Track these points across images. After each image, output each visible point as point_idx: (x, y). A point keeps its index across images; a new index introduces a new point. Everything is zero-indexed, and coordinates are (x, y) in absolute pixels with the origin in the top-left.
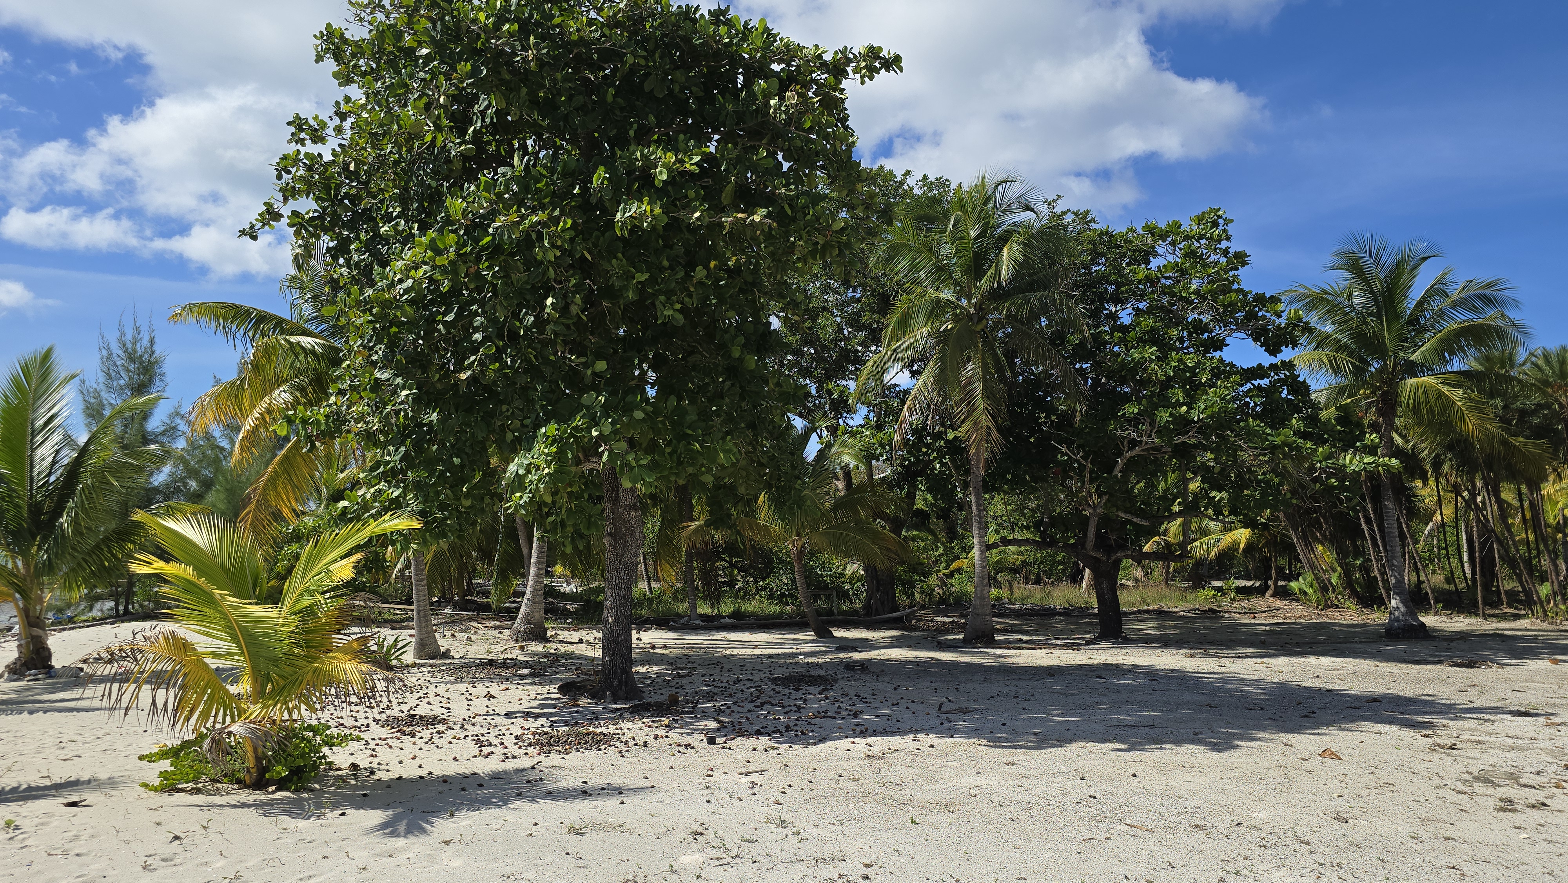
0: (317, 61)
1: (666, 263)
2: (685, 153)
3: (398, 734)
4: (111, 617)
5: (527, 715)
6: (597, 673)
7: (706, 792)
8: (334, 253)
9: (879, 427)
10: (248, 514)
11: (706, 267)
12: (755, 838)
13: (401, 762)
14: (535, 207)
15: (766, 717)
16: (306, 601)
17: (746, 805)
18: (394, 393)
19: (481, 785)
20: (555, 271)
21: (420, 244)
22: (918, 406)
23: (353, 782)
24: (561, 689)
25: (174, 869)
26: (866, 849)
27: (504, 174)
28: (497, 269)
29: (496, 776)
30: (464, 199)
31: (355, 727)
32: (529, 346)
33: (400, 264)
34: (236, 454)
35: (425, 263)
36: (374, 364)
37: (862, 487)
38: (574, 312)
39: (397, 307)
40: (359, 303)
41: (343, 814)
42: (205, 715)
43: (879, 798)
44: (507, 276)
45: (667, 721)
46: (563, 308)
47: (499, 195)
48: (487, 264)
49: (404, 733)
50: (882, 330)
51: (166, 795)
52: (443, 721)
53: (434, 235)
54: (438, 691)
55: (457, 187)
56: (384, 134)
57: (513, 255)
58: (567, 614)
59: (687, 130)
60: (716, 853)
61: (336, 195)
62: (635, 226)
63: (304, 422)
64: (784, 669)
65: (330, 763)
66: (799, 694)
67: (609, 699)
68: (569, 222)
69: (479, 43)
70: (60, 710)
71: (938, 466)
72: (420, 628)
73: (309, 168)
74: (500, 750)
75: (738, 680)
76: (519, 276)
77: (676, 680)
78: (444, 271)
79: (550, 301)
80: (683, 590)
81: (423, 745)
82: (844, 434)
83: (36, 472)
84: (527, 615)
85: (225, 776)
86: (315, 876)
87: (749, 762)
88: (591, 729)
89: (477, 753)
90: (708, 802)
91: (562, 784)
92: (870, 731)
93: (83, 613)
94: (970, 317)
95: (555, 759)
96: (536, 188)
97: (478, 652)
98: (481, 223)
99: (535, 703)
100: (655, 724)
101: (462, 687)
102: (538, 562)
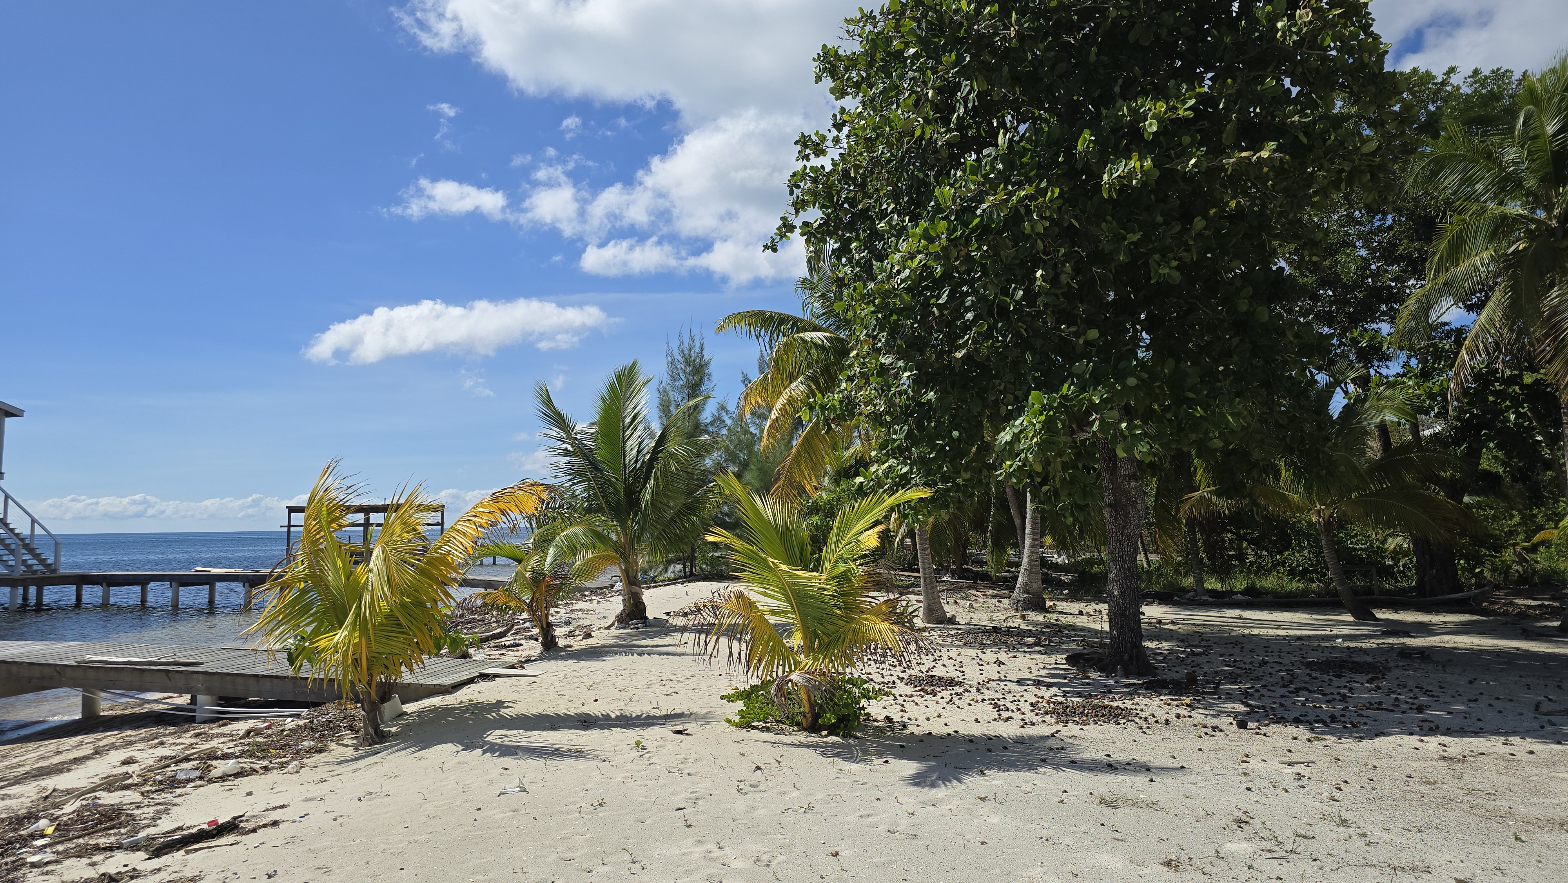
0: (816, 82)
1: (1160, 219)
2: (1177, 98)
3: (922, 693)
4: (680, 577)
5: (1038, 683)
6: (1102, 645)
7: (1244, 778)
8: (838, 254)
9: (1425, 375)
10: (777, 489)
11: (1205, 216)
12: (1310, 834)
13: (928, 719)
14: (1021, 181)
15: (1303, 704)
16: (842, 568)
17: (1295, 798)
18: (897, 376)
19: (1005, 748)
20: (1043, 242)
21: (914, 235)
22: (1481, 346)
23: (888, 733)
24: (1069, 660)
25: (761, 795)
26: (1457, 863)
27: (989, 155)
28: (985, 248)
29: (1020, 741)
30: (952, 185)
31: (883, 683)
32: (1019, 320)
33: (898, 256)
34: (765, 440)
35: (920, 252)
36: (878, 351)
37: (1405, 448)
38: (1065, 281)
39: (896, 296)
40: (863, 296)
41: (887, 762)
42: (770, 664)
43: (1466, 806)
44: (997, 254)
45: (1188, 701)
46: (1053, 279)
47: (986, 176)
48: (976, 246)
49: (926, 692)
50: (1425, 260)
51: (744, 731)
52: (960, 684)
53: (926, 225)
54: (951, 654)
55: (943, 175)
56: (877, 138)
57: (1000, 233)
58: (1062, 585)
59: (1175, 74)
60: (1266, 845)
61: (838, 201)
62: (1124, 185)
63: (823, 407)
64: (1319, 653)
65: (868, 715)
66: (1343, 682)
67: (1119, 672)
68: (1057, 191)
69: (962, 31)
70: (660, 654)
71: (1512, 417)
72: (927, 594)
73: (815, 181)
74: (1017, 716)
75: (1264, 663)
76: (1008, 253)
77: (1191, 659)
78: (937, 257)
79: (1039, 273)
80: (1186, 563)
81: (945, 705)
82: (1378, 385)
83: (627, 461)
84: (1025, 585)
85: (788, 718)
86: (872, 815)
87: (1290, 751)
88: (1106, 702)
89: (997, 717)
90: (1249, 789)
91: (1084, 756)
92: (1443, 728)
93: (661, 574)
94: (1551, 231)
95: (1072, 729)
96: (1021, 163)
97: (981, 618)
98: (969, 206)
99: (1044, 672)
100: (1176, 703)
101: (972, 652)
102: (1033, 533)
